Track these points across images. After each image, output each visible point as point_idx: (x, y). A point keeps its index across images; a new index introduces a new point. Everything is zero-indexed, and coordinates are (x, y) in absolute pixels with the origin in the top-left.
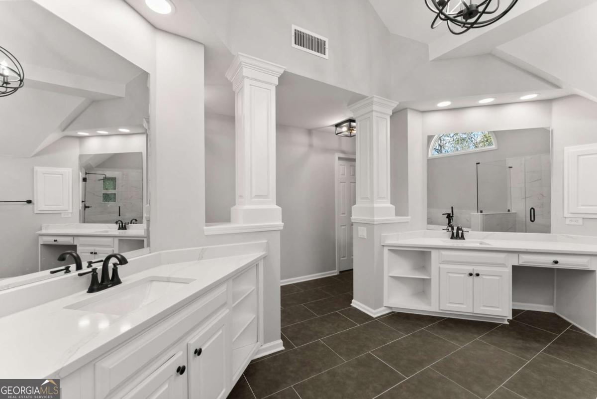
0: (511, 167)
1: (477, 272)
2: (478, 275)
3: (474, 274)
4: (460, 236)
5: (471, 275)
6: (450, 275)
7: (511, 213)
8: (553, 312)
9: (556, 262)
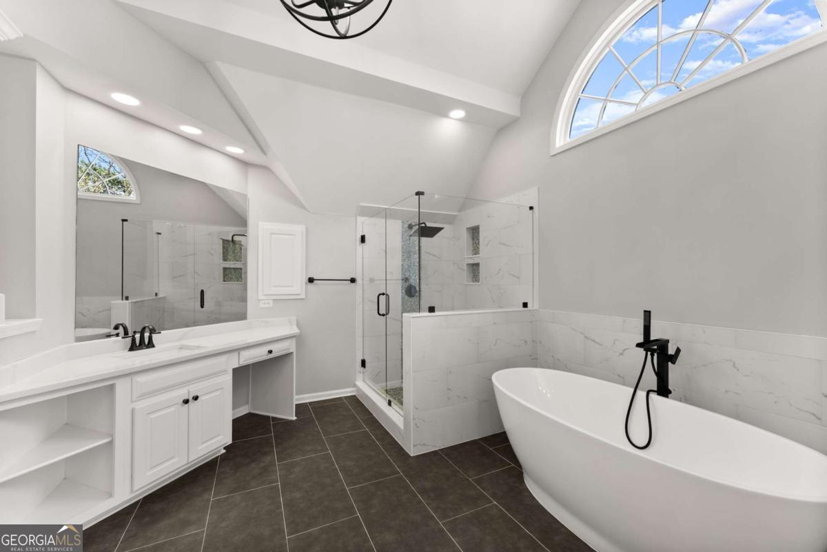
0: (160, 234)
1: (195, 395)
2: (196, 398)
3: (190, 399)
4: (146, 343)
5: (186, 402)
6: (152, 416)
7: (159, 298)
8: (248, 412)
9: (270, 352)
